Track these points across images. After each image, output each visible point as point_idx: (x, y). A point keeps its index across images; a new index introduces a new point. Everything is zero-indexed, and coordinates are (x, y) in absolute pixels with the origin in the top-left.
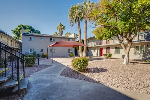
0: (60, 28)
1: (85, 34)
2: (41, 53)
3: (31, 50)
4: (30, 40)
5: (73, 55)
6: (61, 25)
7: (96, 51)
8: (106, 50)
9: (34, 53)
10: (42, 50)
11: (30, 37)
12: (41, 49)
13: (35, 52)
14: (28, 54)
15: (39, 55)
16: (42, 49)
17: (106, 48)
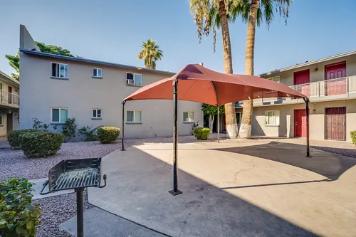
0: (149, 52)
1: (249, 60)
2: (93, 125)
3: (56, 112)
4: (54, 74)
5: (208, 131)
6: (150, 45)
7: (276, 120)
8: (323, 115)
9: (69, 124)
10: (97, 113)
11: (54, 65)
12: (94, 111)
13: (73, 121)
14: (45, 126)
15: (88, 131)
16: (99, 112)
17: (324, 111)
